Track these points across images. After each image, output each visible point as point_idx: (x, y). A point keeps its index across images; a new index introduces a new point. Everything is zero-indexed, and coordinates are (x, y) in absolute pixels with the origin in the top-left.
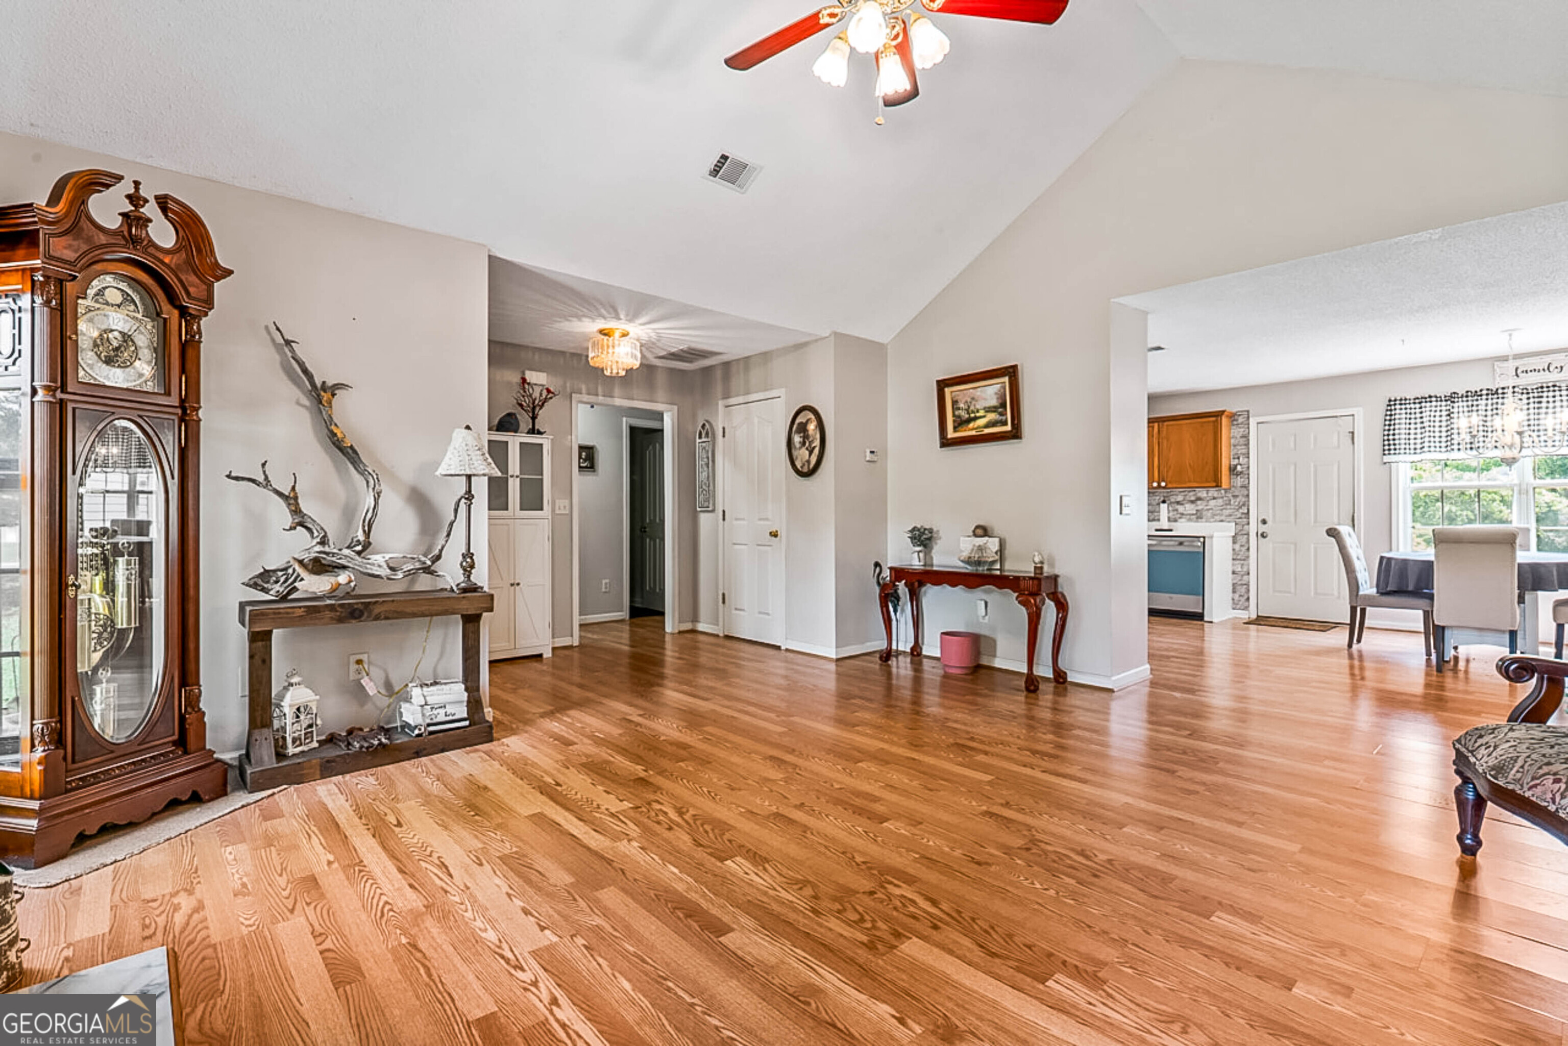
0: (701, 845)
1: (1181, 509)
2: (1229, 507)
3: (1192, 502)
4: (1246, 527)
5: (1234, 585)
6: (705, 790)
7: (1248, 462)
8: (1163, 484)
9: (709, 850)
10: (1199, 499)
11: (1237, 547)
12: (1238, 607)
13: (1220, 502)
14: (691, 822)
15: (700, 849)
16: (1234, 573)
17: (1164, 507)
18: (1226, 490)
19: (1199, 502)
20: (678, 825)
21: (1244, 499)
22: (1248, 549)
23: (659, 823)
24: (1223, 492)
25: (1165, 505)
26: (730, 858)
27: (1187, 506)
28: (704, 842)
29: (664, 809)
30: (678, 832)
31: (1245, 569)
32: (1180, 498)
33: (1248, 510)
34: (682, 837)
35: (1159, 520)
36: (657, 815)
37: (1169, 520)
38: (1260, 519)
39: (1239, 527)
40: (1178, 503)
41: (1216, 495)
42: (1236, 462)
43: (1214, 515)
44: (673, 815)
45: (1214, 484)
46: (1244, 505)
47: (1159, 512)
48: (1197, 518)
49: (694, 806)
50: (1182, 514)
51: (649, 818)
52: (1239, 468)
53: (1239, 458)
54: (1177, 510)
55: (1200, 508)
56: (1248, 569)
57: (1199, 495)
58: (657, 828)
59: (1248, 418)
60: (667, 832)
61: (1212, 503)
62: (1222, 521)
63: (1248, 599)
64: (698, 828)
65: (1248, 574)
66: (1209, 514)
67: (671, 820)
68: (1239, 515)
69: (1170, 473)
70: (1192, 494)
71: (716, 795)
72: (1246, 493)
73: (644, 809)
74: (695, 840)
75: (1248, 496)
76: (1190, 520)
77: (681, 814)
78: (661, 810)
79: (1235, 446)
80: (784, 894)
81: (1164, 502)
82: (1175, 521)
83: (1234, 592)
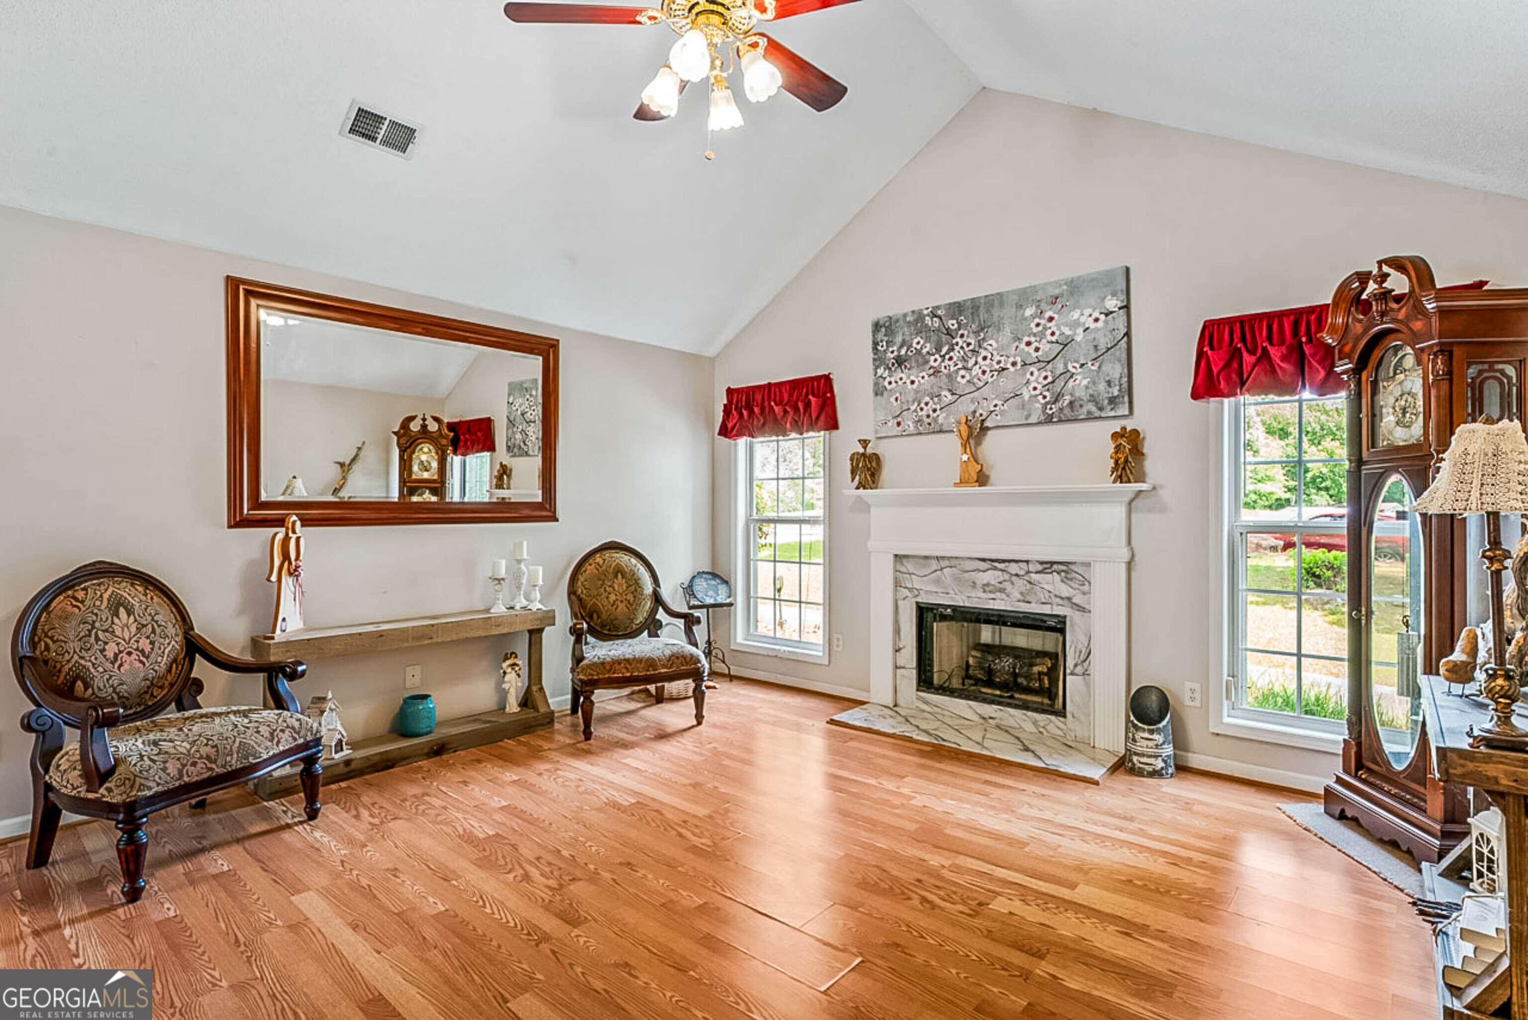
0: (512, 845)
6: (488, 910)
9: (506, 841)
14: (517, 866)
15: (513, 843)
20: (530, 863)
23: (550, 864)
26: (489, 837)
28: (509, 848)
29: (543, 880)
30: (531, 856)
34: (527, 851)
36: (552, 872)
44: (535, 873)
49: (508, 885)
51: (560, 869)
58: (552, 859)
60: (542, 855)
64: (511, 861)
67: (537, 868)
71: (478, 901)
73: (567, 878)
74: (516, 849)
77: (526, 877)
78: (548, 879)
80: (460, 816)
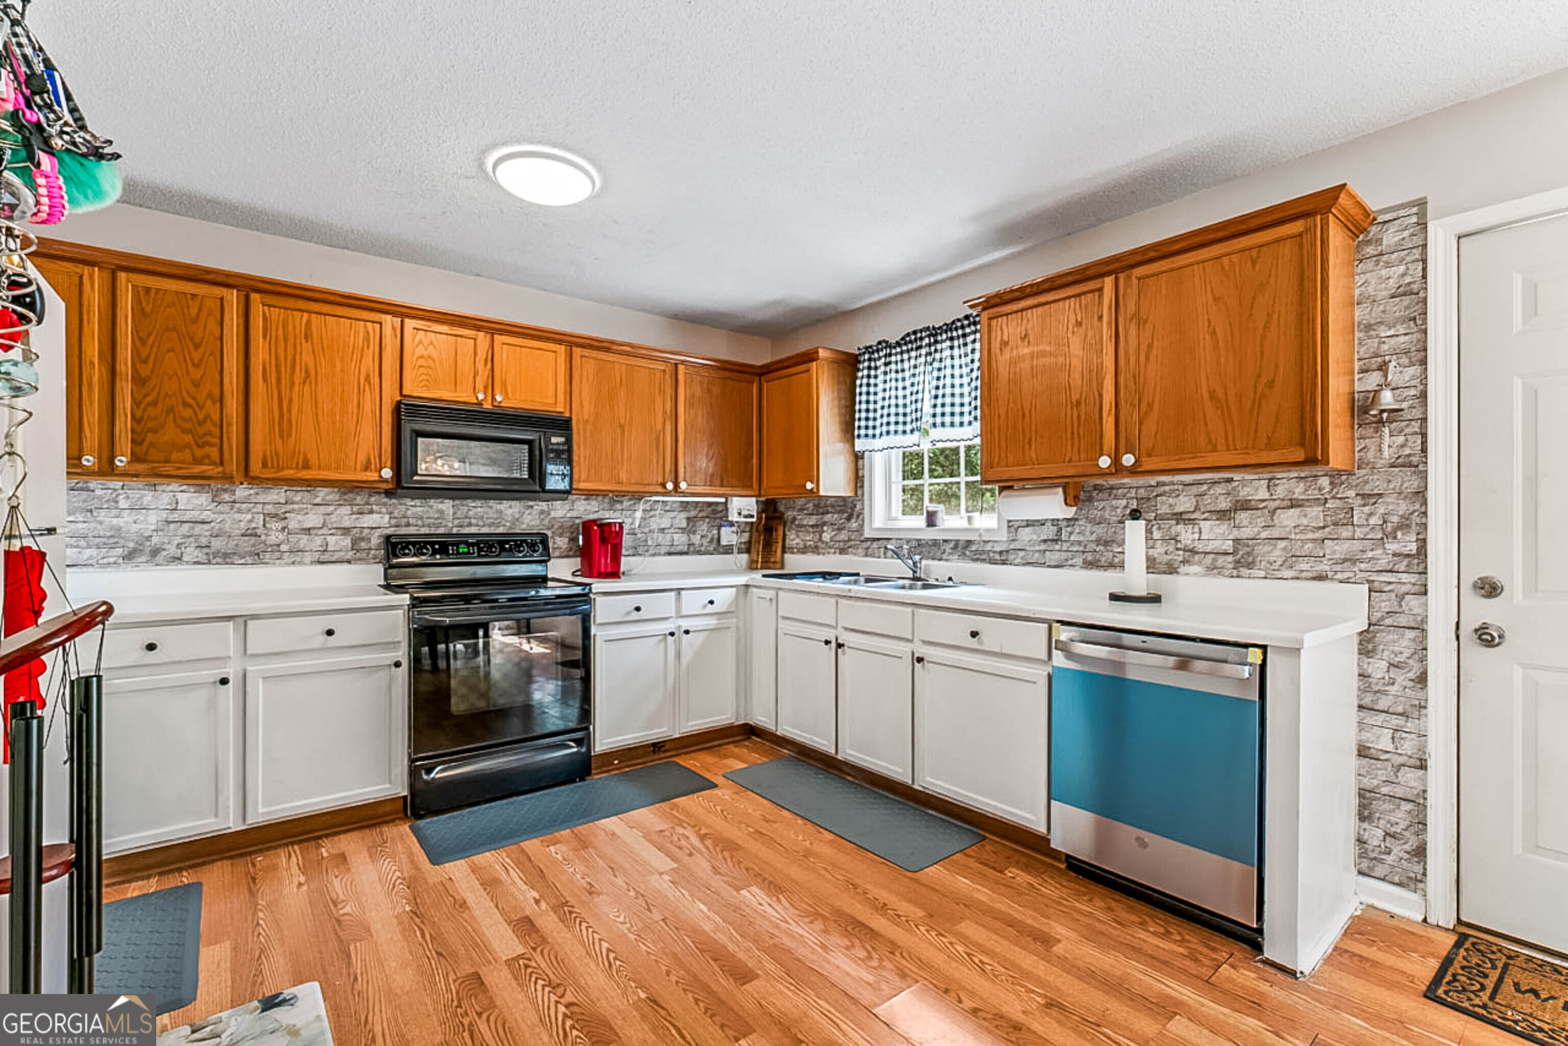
1: (1187, 535)
2: (1345, 532)
3: (1222, 515)
4: (1412, 602)
5: (1362, 793)
7: (1424, 380)
8: (1128, 460)
10: (1244, 506)
11: (1377, 667)
12: (1380, 871)
13: (1315, 514)
16: (1363, 752)
17: (1135, 531)
18: (1336, 476)
19: (1243, 517)
21: (1403, 507)
22: (1422, 679)
24: (1325, 482)
25: (1141, 524)
27: (1206, 526)
31: (1408, 746)
32: (1184, 503)
33: (1423, 544)
35: (1122, 566)
37: (1152, 565)
38: (1468, 581)
39: (1385, 604)
40: (1179, 518)
41: (1299, 491)
42: (1373, 380)
43: (1292, 558)
45: (1300, 455)
46: (1404, 526)
47: (1122, 543)
48: (1238, 564)
50: (1193, 552)
52: (1387, 398)
53: (1383, 368)
54: (1175, 539)
55: (1246, 533)
56: (1422, 749)
57: (1245, 493)
59: (1423, 226)
61: (1288, 519)
62: (1320, 578)
63: (1420, 852)
65: (1422, 766)
66: (1278, 553)
68: (1383, 563)
69: (1151, 425)
70: (1220, 489)
72: (1413, 484)
75: (1421, 495)
76: (1213, 569)
79: (1369, 327)
81: (1135, 515)
82: (1171, 570)
83: (1365, 814)
